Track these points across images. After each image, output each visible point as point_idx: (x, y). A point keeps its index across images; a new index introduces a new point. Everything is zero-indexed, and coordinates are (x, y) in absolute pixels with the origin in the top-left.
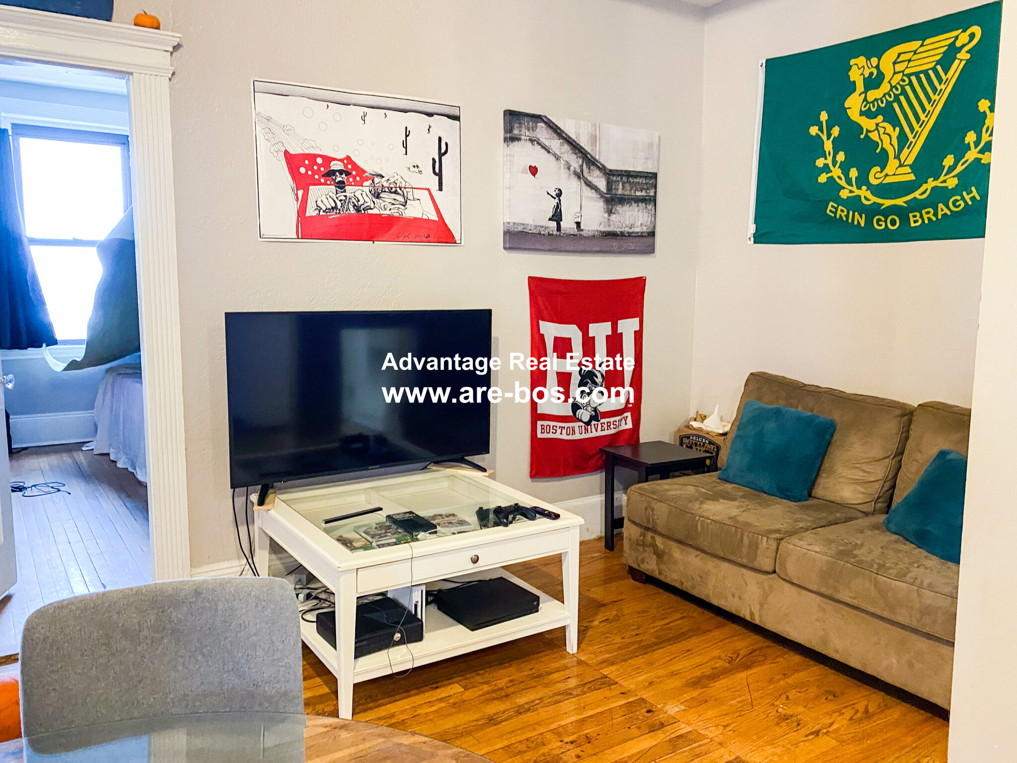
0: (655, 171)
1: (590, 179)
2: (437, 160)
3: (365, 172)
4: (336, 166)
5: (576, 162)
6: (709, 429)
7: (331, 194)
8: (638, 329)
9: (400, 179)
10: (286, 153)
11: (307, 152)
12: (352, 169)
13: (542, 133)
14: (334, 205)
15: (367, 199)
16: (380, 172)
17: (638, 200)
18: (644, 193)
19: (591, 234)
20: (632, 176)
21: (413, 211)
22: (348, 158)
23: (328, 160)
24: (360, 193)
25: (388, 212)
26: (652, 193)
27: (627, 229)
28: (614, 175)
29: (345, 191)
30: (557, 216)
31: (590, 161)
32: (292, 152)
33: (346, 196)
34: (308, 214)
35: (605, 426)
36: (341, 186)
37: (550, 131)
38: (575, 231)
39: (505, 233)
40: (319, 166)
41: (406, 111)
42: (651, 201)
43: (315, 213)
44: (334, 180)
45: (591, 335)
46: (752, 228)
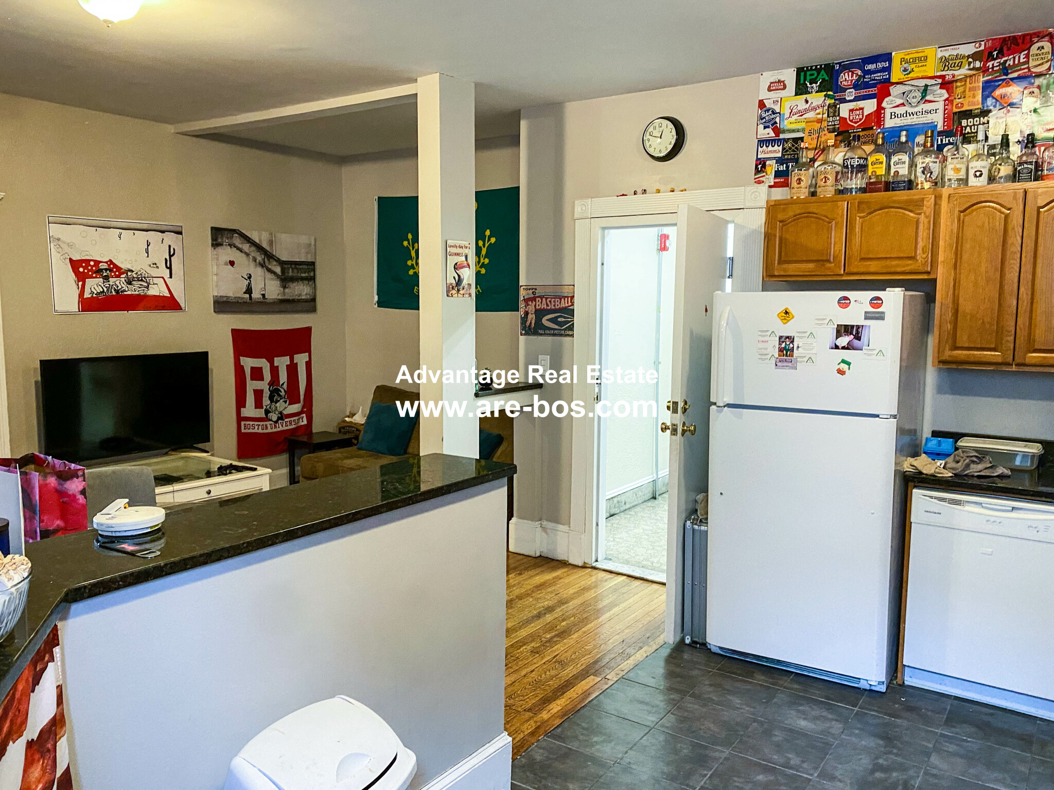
0: (313, 260)
1: (270, 267)
2: (168, 259)
3: (121, 269)
4: (103, 266)
5: (259, 258)
6: (356, 422)
7: (100, 283)
8: (308, 360)
9: (144, 272)
10: (70, 259)
11: (83, 258)
12: (113, 268)
13: (237, 241)
14: (102, 290)
15: (123, 285)
16: (131, 269)
17: (302, 279)
18: (306, 275)
19: (272, 301)
20: (298, 264)
21: (153, 291)
22: (110, 261)
23: (97, 263)
24: (119, 283)
25: (137, 293)
26: (312, 274)
27: (297, 297)
28: (286, 264)
29: (109, 282)
30: (249, 291)
31: (269, 255)
32: (74, 259)
33: (109, 284)
34: (85, 297)
35: (288, 423)
36: (106, 278)
37: (242, 239)
38: (262, 300)
39: (214, 302)
40: (92, 266)
41: (147, 231)
42: (313, 279)
43: (90, 296)
44: (102, 275)
45: (275, 365)
46: (376, 298)
